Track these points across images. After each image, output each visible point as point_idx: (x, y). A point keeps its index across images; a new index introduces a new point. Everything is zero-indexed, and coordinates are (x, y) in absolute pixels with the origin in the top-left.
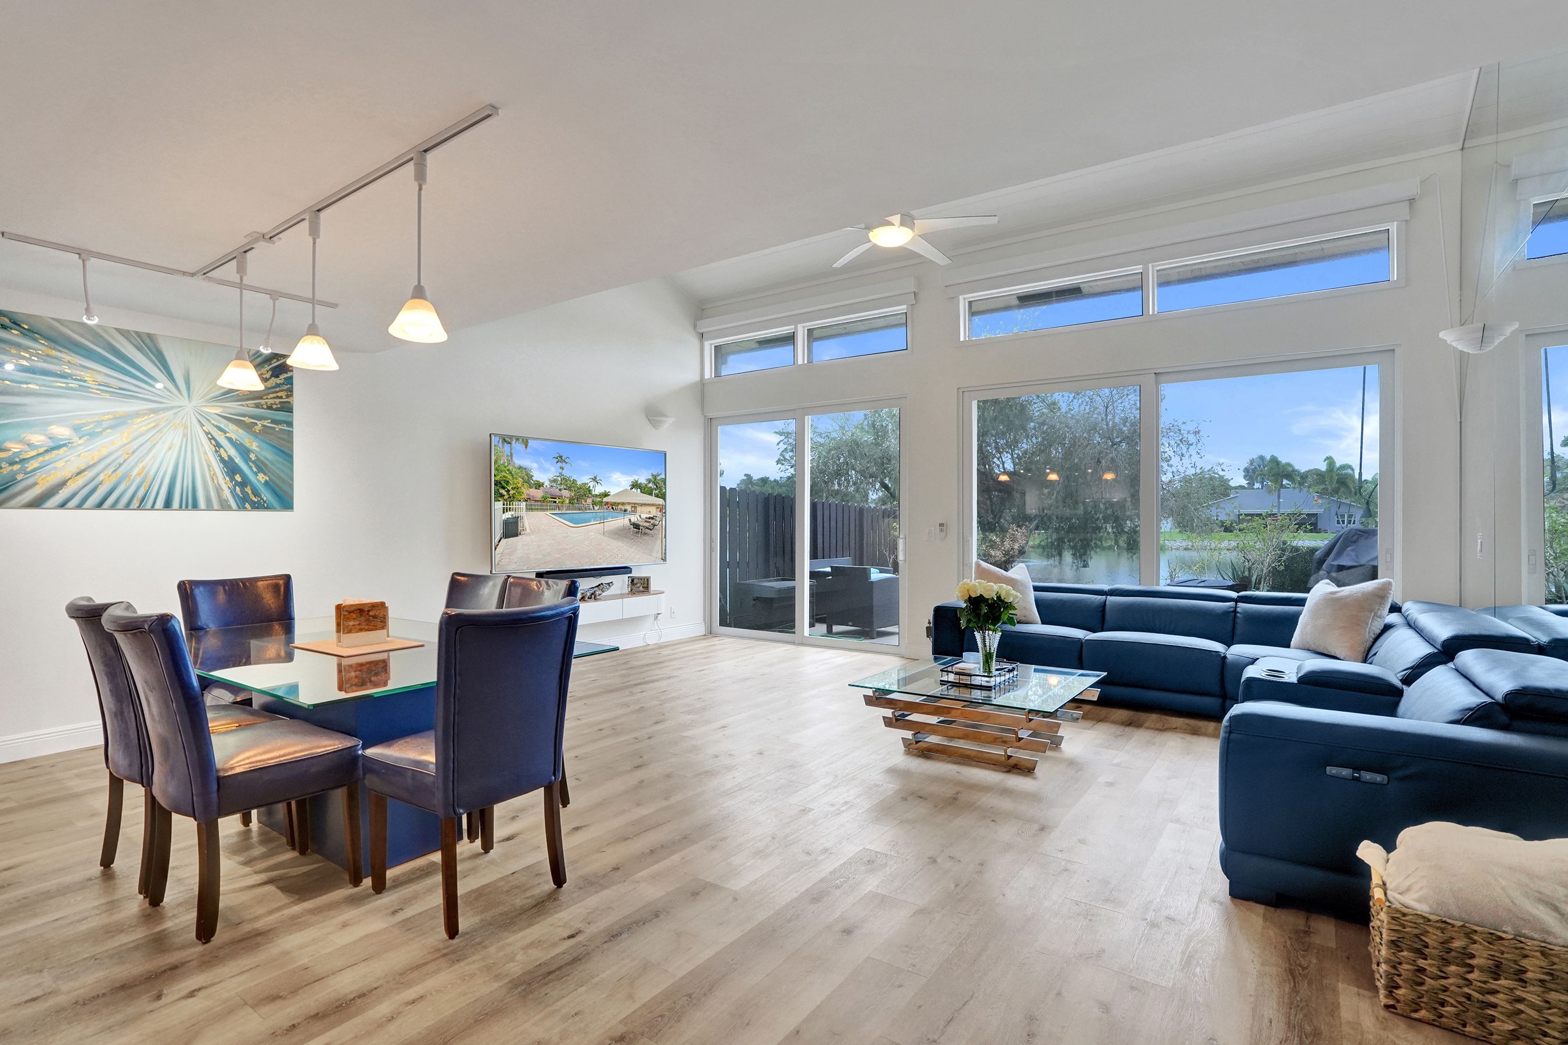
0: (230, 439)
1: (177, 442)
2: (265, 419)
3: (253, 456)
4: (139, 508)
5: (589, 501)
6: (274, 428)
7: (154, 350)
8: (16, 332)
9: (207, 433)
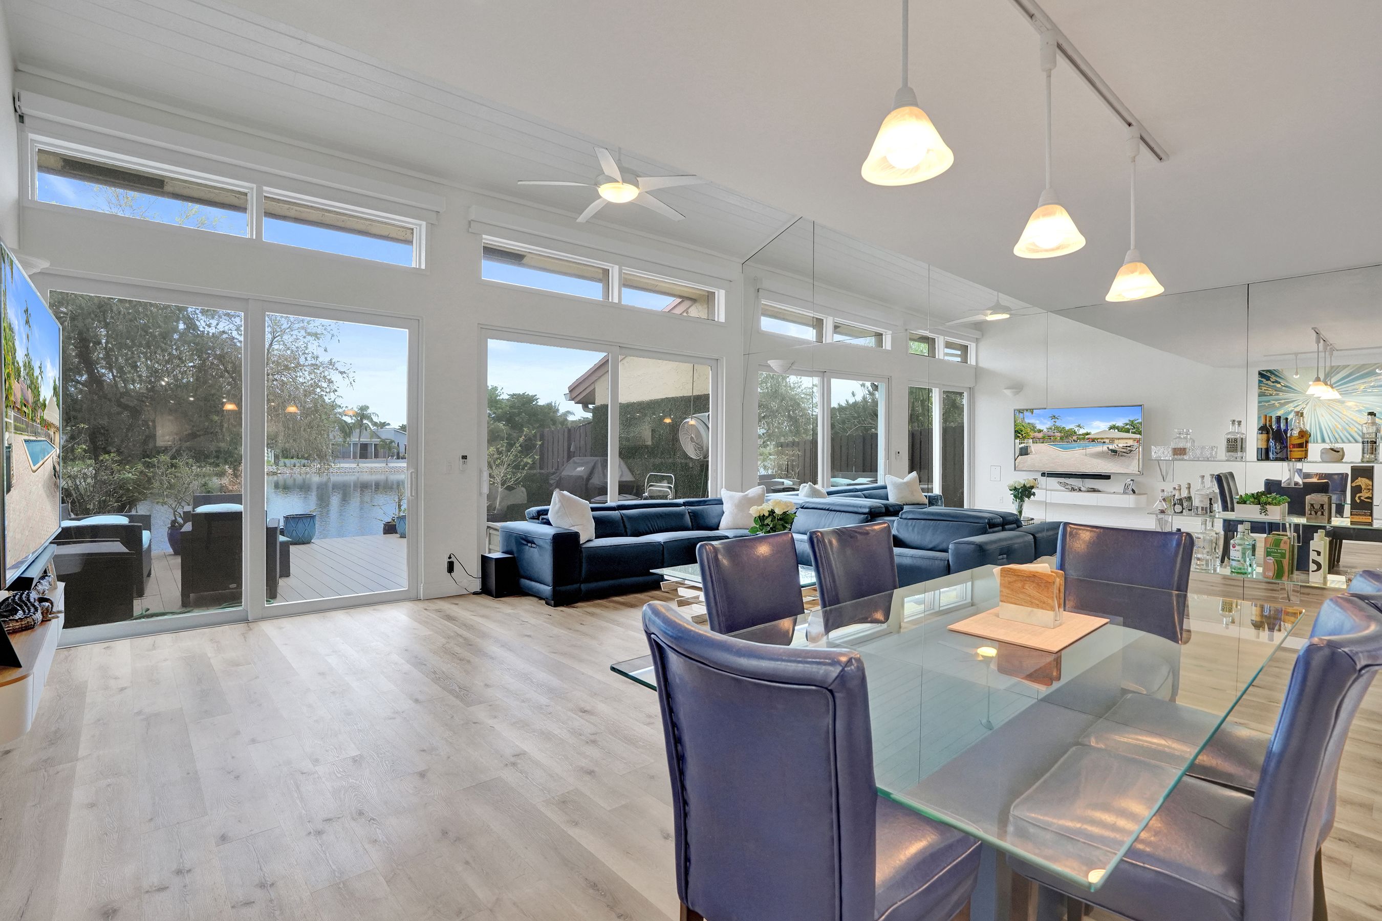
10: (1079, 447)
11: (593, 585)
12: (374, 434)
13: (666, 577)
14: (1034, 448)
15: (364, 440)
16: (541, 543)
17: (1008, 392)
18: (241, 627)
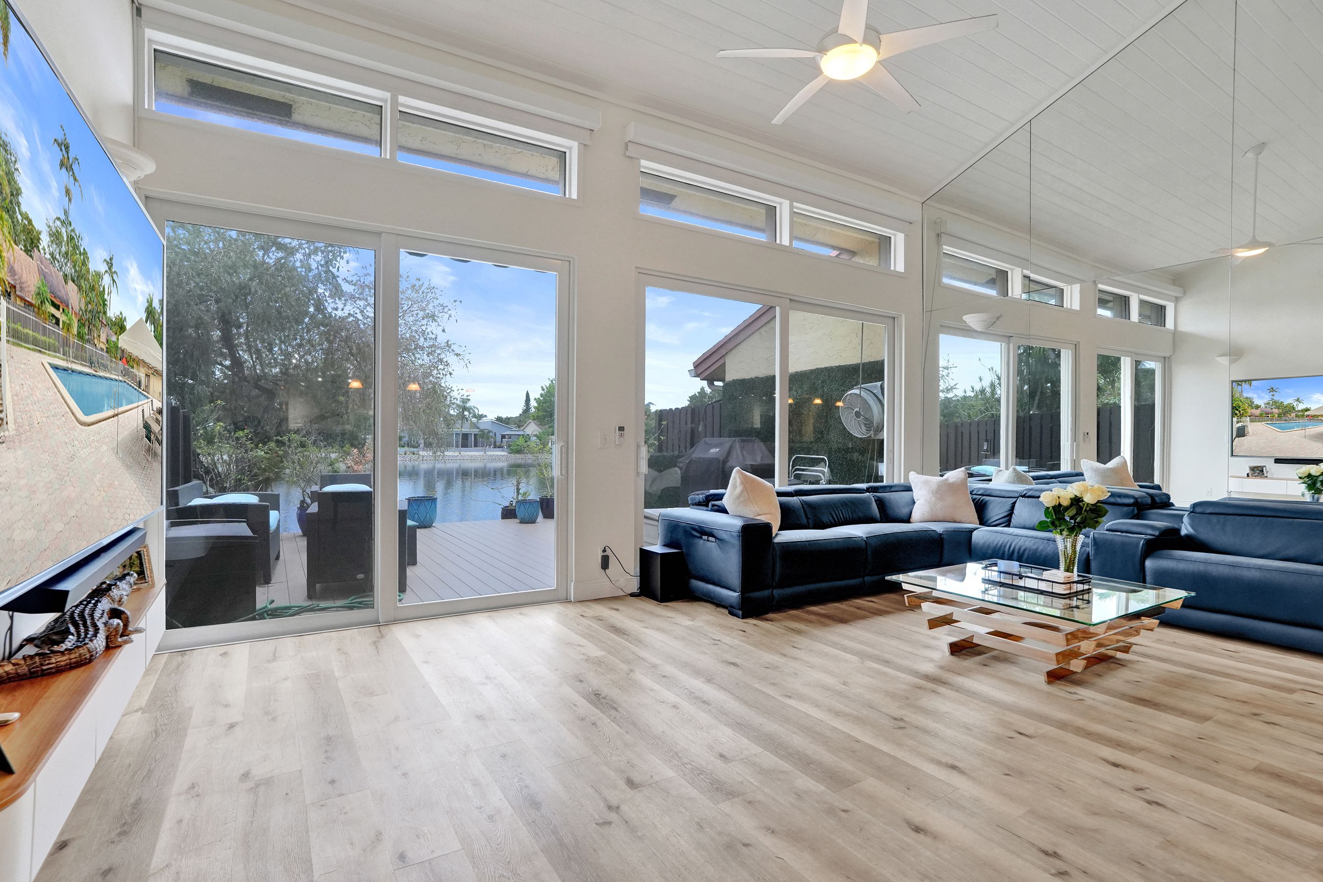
10: (1297, 426)
11: (788, 591)
12: (474, 426)
13: (905, 587)
14: (1253, 428)
15: (465, 430)
16: (724, 536)
17: (1224, 361)
18: (371, 631)
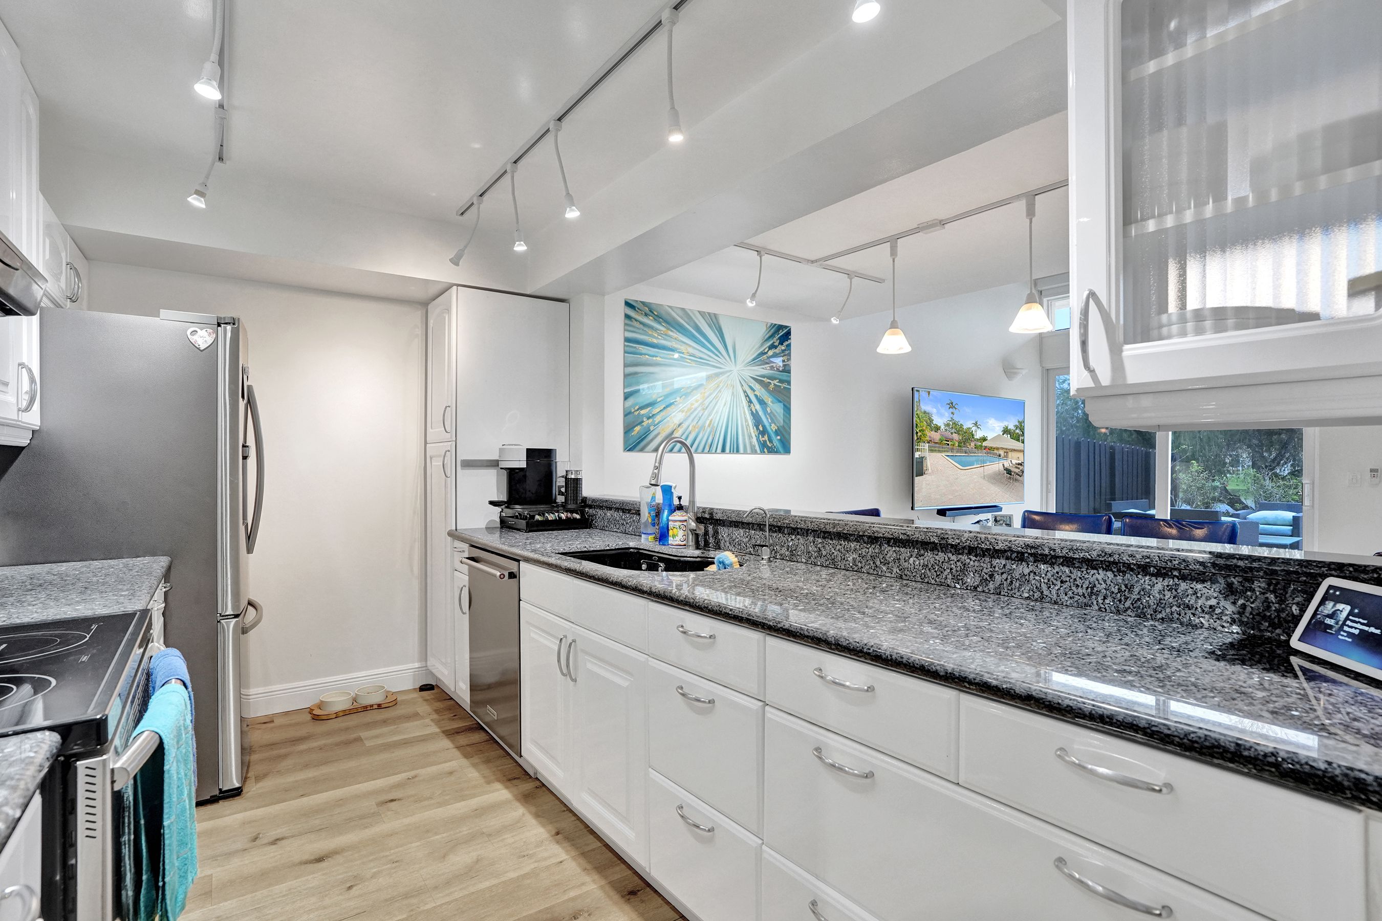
0: (756, 396)
1: (729, 399)
2: (775, 379)
3: (768, 410)
4: (709, 452)
5: (973, 444)
6: (780, 386)
7: (717, 326)
8: (651, 318)
9: (745, 392)
